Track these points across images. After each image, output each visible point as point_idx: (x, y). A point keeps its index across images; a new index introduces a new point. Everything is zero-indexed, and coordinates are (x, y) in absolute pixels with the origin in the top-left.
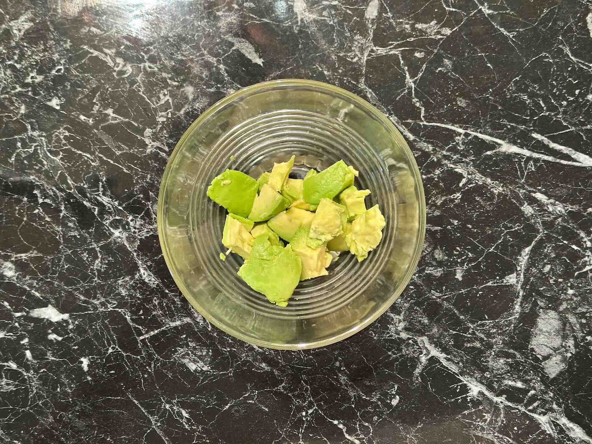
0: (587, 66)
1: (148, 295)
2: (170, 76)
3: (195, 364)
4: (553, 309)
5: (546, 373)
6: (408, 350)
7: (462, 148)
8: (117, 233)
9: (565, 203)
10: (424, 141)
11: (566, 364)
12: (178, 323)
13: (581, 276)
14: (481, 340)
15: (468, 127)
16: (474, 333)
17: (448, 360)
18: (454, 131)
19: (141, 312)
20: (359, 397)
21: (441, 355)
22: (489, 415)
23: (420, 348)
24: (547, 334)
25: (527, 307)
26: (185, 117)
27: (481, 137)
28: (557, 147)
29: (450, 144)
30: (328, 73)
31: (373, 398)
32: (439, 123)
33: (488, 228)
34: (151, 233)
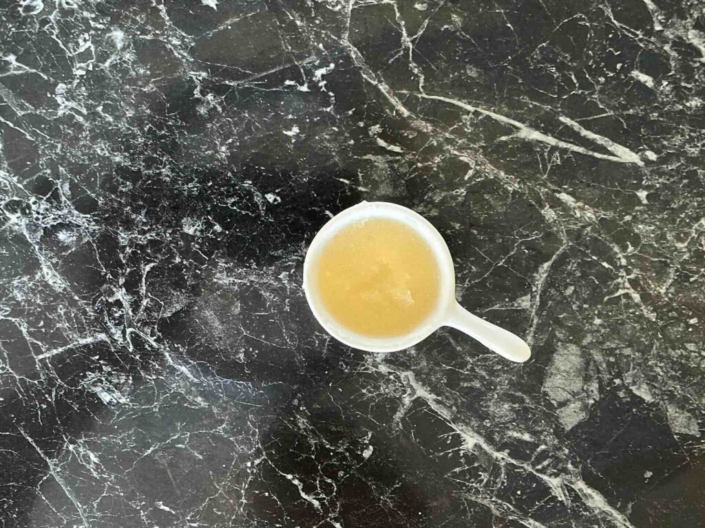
0: (633, 34)
1: (52, 302)
2: (93, 16)
3: (110, 394)
4: (575, 343)
5: (561, 424)
6: (387, 388)
7: (470, 131)
8: (13, 218)
9: (597, 207)
10: (422, 119)
11: (586, 413)
12: (90, 340)
13: (610, 301)
14: (483, 377)
15: (479, 104)
16: (472, 370)
17: (438, 402)
18: (460, 108)
19: (42, 323)
20: (322, 446)
21: (430, 396)
22: (486, 474)
23: (403, 386)
24: (565, 374)
25: (542, 339)
26: (110, 71)
27: (494, 118)
28: (590, 135)
29: (455, 124)
30: (302, 24)
31: (339, 447)
32: (441, 96)
33: (498, 235)
34: (58, 222)
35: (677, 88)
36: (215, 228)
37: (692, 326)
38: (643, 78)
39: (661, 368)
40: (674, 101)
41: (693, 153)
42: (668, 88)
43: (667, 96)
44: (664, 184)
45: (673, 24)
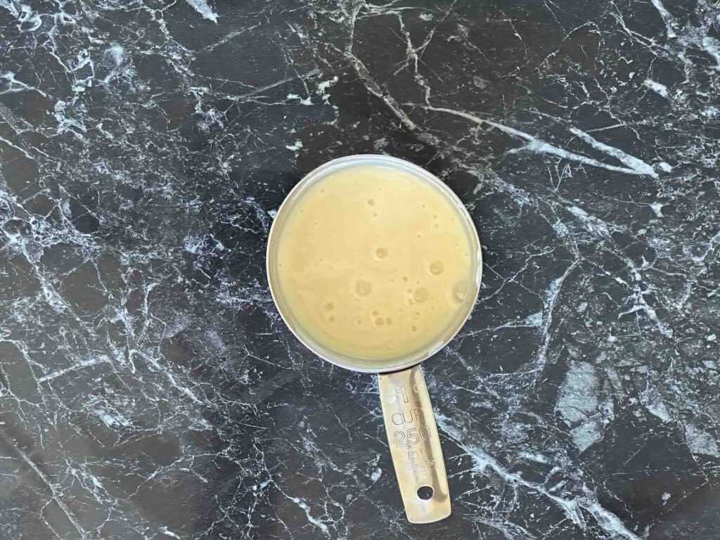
0: (646, 41)
1: (53, 323)
2: (92, 31)
3: (112, 417)
4: (589, 361)
5: (575, 444)
7: (478, 143)
8: (13, 239)
9: (610, 221)
10: (429, 132)
11: (601, 434)
12: (92, 362)
13: (625, 318)
14: (494, 398)
15: (487, 116)
16: (483, 389)
17: (448, 423)
18: (469, 120)
19: (43, 345)
20: (329, 468)
21: (439, 417)
22: (498, 497)
24: (578, 393)
25: (555, 357)
26: (111, 88)
27: (503, 130)
28: (603, 147)
29: (462, 137)
30: (304, 36)
31: (347, 470)
32: (449, 108)
33: (509, 251)
34: (59, 241)
35: (692, 97)
36: (218, 246)
37: (710, 342)
38: (657, 87)
39: (678, 386)
40: (690, 111)
41: (710, 164)
42: (682, 97)
43: (681, 105)
44: (680, 196)
45: (686, 31)
